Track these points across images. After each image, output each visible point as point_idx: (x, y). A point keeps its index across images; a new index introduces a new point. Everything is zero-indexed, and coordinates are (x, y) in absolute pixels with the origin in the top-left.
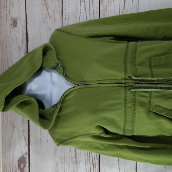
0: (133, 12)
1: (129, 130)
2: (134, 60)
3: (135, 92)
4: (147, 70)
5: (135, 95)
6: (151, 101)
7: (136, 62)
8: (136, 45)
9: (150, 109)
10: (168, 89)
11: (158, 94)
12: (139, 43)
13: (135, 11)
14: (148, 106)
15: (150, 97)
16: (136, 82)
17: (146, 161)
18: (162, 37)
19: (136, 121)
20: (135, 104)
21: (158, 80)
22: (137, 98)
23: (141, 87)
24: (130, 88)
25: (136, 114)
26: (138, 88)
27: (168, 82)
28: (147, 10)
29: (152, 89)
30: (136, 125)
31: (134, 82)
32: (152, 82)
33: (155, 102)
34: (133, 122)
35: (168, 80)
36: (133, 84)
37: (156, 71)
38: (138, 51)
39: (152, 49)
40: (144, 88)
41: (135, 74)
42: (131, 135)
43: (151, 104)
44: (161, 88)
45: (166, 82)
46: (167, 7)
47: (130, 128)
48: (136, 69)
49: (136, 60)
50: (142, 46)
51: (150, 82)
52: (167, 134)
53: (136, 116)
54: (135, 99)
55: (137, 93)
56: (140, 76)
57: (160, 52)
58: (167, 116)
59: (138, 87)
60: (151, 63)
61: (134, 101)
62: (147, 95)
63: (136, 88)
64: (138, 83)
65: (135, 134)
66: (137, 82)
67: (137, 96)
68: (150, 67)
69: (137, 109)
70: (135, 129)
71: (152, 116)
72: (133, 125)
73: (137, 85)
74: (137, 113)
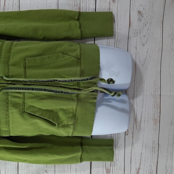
0: (14, 10)
1: (6, 131)
2: (8, 60)
3: (7, 93)
4: (21, 70)
5: (8, 96)
6: (25, 102)
7: (10, 63)
8: (11, 45)
9: (24, 110)
10: (39, 91)
11: (32, 95)
12: (15, 42)
13: (16, 9)
14: (22, 107)
15: (24, 98)
16: (8, 83)
17: (24, 161)
18: (41, 38)
19: (11, 122)
20: (8, 105)
21: (30, 81)
22: (10, 99)
23: (12, 88)
24: (2, 89)
25: (10, 115)
26: (10, 89)
27: (41, 83)
28: (29, 9)
29: (23, 90)
30: (11, 126)
31: (6, 82)
32: (25, 83)
33: (29, 102)
34: (8, 123)
35: (40, 81)
36: (6, 85)
37: (29, 72)
38: (12, 51)
39: (27, 50)
40: (16, 88)
41: (7, 75)
42: (8, 136)
43: (26, 105)
44: (33, 89)
45: (39, 83)
46: (48, 8)
47: (6, 129)
48: (8, 69)
49: (10, 60)
50: (18, 46)
51: (23, 83)
52: (45, 134)
53: (10, 117)
54: (8, 100)
55: (10, 94)
56: (12, 77)
57: (35, 52)
58: (42, 116)
59: (10, 87)
60: (25, 64)
61: (7, 102)
62: (21, 96)
63: (8, 88)
64: (11, 84)
65: (12, 135)
66: (10, 82)
67: (9, 97)
68: (25, 68)
69: (10, 110)
70: (11, 129)
71: (27, 116)
72: (9, 126)
73: (10, 86)
74: (10, 113)
